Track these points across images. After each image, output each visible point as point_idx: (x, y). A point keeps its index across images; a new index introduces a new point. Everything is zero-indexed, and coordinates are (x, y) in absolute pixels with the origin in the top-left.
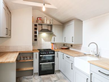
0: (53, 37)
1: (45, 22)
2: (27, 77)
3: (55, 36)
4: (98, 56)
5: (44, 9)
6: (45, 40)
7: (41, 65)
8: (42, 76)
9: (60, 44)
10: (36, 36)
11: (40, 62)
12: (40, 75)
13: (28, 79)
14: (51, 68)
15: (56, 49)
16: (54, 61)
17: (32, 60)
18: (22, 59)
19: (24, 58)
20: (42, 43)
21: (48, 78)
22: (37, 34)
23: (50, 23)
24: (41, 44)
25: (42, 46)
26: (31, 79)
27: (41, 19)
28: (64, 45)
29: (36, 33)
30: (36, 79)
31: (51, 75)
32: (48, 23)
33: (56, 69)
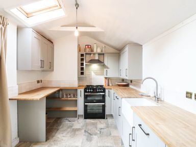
0: (105, 70)
1: (95, 51)
2: (70, 119)
3: (108, 68)
4: (158, 99)
5: (77, 34)
6: (96, 74)
7: (87, 105)
8: (88, 121)
9: (117, 79)
10: (82, 69)
11: (85, 102)
12: (85, 118)
13: (70, 121)
14: (101, 111)
15: (111, 85)
16: (104, 102)
17: (76, 99)
18: (65, 96)
19: (67, 95)
20: (92, 77)
21: (93, 124)
22: (84, 66)
23: (102, 51)
24: (91, 79)
25: (92, 81)
26: (74, 121)
27: (89, 47)
28: (123, 80)
29: (82, 64)
30: (79, 123)
31: (100, 120)
32: (99, 51)
33: (107, 113)
